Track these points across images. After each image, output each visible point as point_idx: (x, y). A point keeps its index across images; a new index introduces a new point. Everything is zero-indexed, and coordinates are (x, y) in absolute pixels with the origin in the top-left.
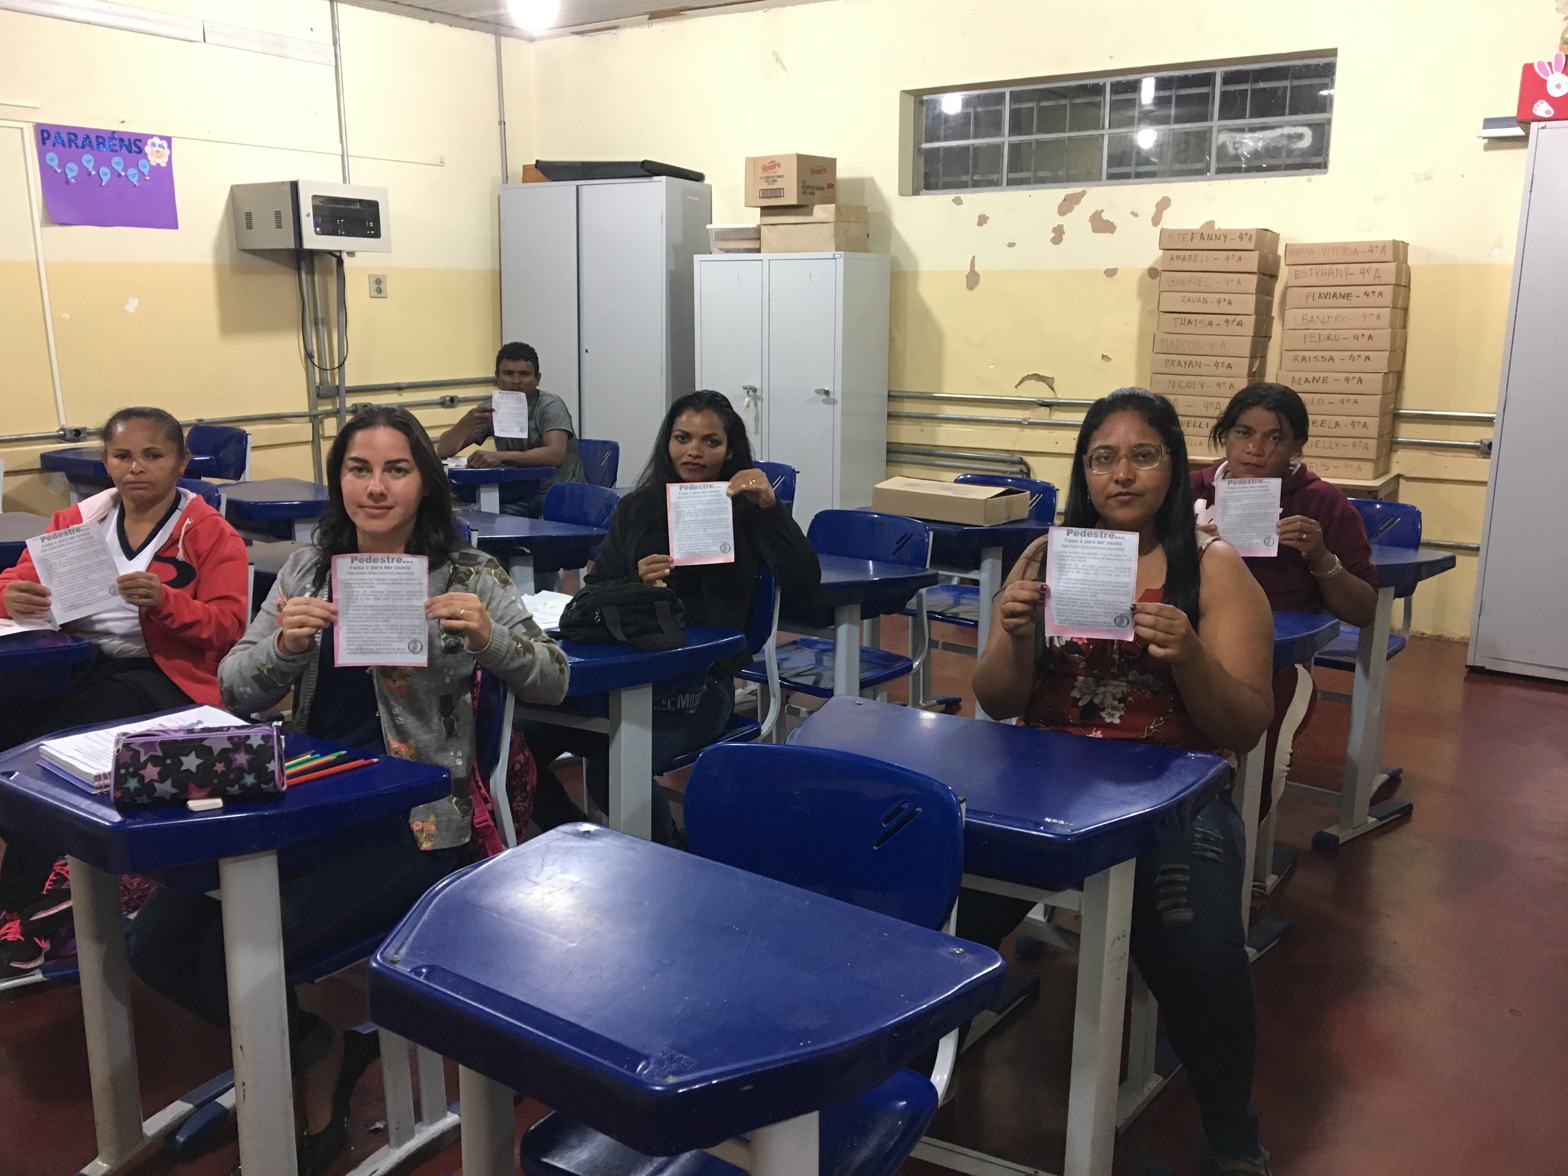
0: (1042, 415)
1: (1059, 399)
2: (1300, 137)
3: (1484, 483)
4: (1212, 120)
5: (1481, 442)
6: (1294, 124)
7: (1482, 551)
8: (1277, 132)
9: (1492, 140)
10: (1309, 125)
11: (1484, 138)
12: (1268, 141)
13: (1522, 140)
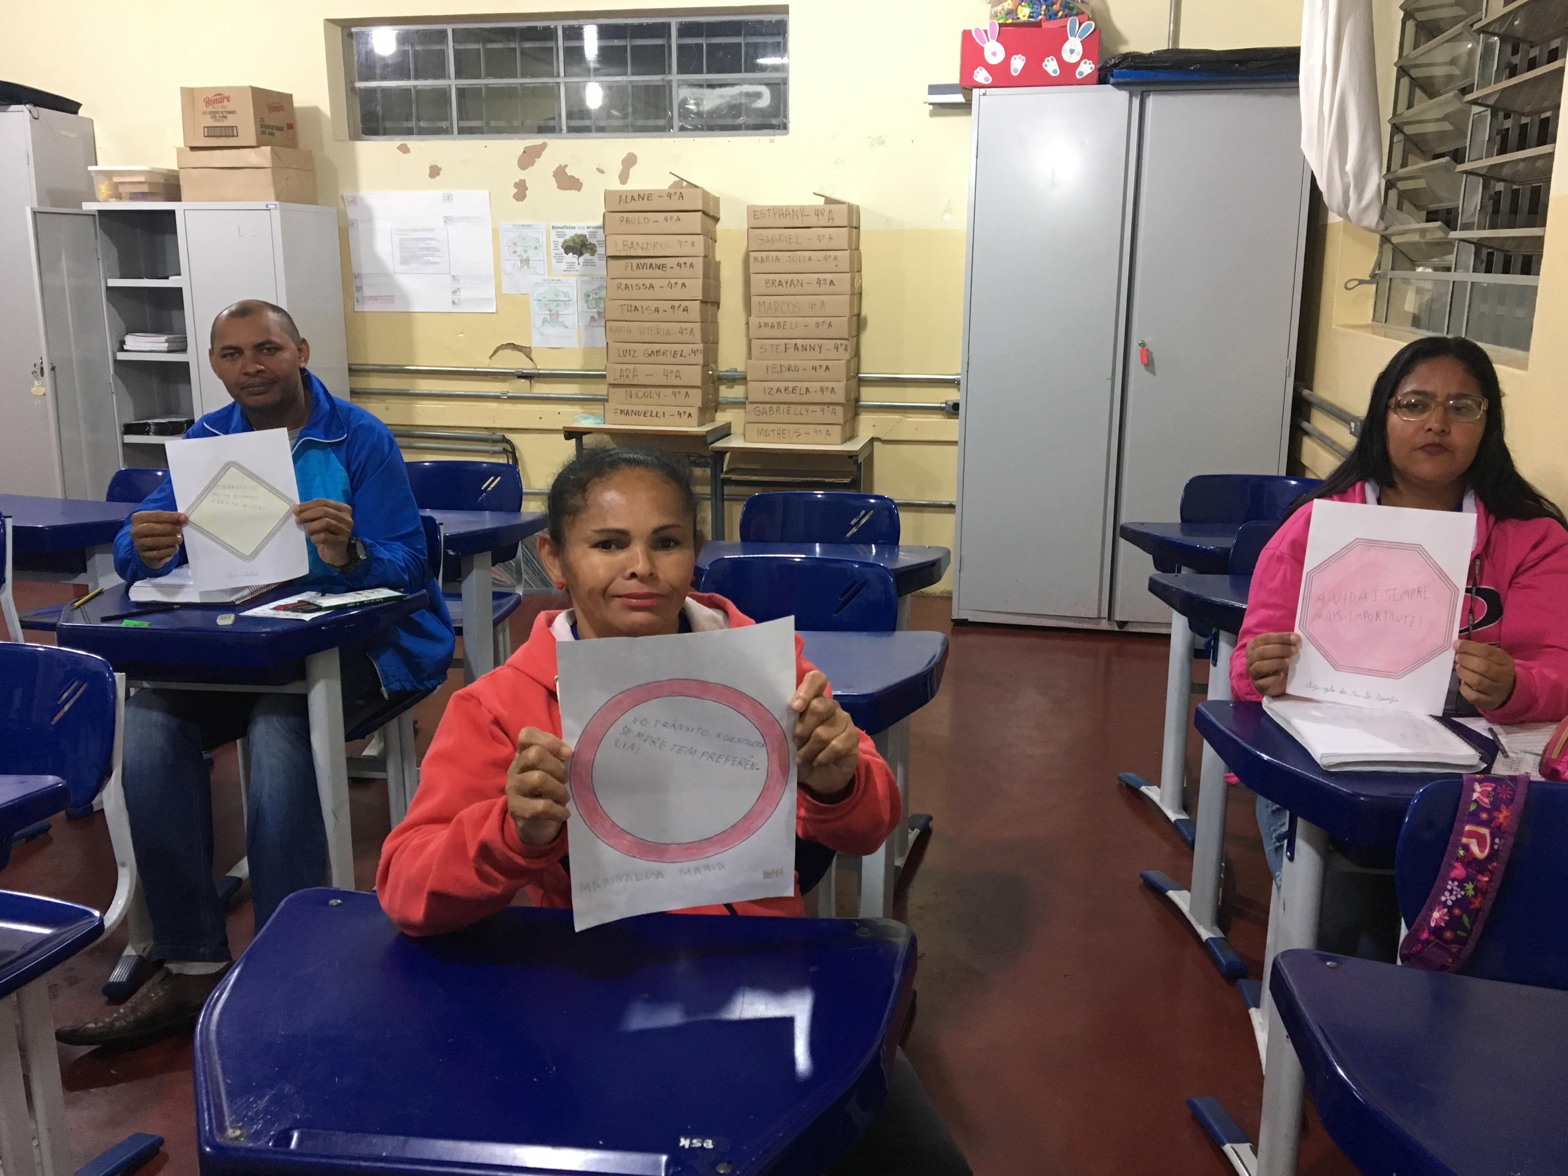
0: (521, 387)
1: (539, 369)
2: (758, 95)
3: (955, 443)
4: (670, 72)
5: (946, 403)
6: (751, 82)
7: (958, 508)
8: (736, 90)
9: (936, 106)
10: (767, 84)
11: (930, 104)
12: (728, 99)
13: (965, 107)
